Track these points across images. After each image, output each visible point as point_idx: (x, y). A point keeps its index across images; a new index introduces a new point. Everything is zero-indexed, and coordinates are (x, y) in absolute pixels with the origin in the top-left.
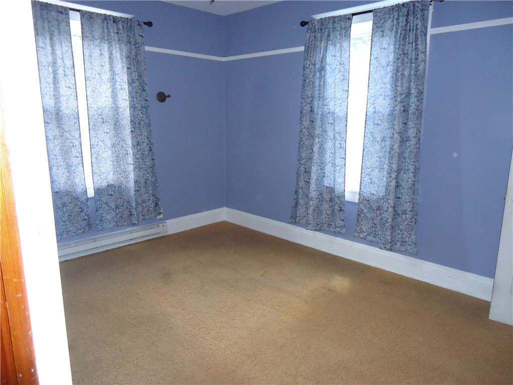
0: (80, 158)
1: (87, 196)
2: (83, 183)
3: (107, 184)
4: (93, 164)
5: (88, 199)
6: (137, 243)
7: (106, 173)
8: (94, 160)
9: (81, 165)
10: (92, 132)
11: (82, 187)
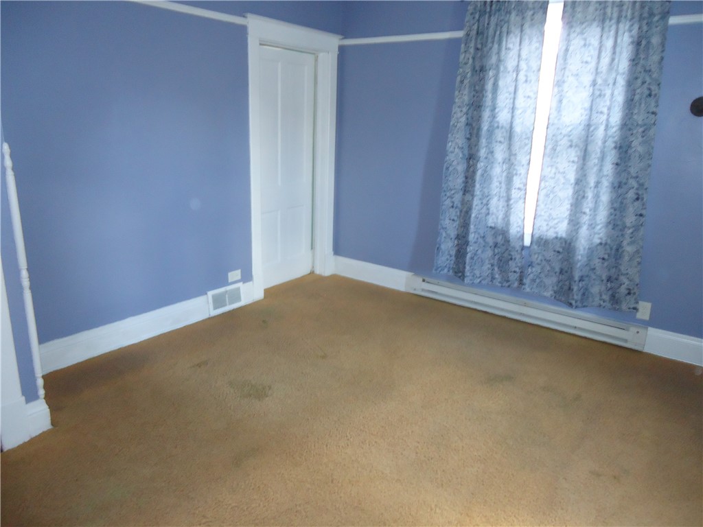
0: (523, 192)
1: (523, 243)
2: (520, 223)
3: (554, 235)
4: (540, 203)
5: (523, 248)
6: (585, 338)
7: (558, 220)
8: (541, 198)
9: (522, 201)
10: (547, 159)
11: (519, 229)
